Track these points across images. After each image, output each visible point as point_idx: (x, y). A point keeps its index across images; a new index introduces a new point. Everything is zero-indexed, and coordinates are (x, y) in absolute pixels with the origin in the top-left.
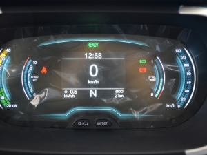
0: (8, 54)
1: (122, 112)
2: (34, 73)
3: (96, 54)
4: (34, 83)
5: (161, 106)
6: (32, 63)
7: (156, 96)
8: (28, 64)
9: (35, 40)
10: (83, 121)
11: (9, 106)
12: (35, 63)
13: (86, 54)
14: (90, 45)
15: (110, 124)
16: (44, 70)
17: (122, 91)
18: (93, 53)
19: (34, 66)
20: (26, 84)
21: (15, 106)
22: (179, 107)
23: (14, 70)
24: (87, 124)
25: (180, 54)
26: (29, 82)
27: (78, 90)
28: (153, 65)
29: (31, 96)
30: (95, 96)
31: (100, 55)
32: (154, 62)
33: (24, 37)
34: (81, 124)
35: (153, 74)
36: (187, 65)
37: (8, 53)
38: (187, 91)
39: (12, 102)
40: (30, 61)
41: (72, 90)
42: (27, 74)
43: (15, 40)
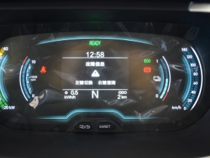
0: (5, 53)
1: (126, 114)
2: (32, 73)
3: (98, 53)
4: (32, 84)
5: (167, 108)
6: (30, 62)
7: (161, 97)
8: (27, 64)
9: (34, 38)
10: (84, 124)
11: (6, 107)
12: (34, 62)
13: (88, 53)
14: (91, 43)
15: (113, 127)
16: (43, 70)
17: (125, 92)
18: (95, 52)
19: (33, 65)
20: (24, 84)
21: (13, 108)
22: (185, 108)
23: (11, 70)
24: (88, 127)
25: (187, 53)
26: (28, 82)
27: (79, 91)
28: (158, 65)
29: (29, 97)
30: (97, 97)
31: (103, 53)
32: (159, 61)
33: (23, 35)
34: (82, 127)
35: (158, 74)
36: (193, 65)
37: (5, 51)
38: (193, 92)
39: (10, 104)
40: (29, 60)
41: (72, 91)
42: (25, 74)
43: (12, 38)
